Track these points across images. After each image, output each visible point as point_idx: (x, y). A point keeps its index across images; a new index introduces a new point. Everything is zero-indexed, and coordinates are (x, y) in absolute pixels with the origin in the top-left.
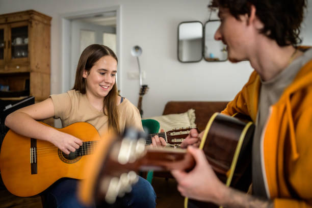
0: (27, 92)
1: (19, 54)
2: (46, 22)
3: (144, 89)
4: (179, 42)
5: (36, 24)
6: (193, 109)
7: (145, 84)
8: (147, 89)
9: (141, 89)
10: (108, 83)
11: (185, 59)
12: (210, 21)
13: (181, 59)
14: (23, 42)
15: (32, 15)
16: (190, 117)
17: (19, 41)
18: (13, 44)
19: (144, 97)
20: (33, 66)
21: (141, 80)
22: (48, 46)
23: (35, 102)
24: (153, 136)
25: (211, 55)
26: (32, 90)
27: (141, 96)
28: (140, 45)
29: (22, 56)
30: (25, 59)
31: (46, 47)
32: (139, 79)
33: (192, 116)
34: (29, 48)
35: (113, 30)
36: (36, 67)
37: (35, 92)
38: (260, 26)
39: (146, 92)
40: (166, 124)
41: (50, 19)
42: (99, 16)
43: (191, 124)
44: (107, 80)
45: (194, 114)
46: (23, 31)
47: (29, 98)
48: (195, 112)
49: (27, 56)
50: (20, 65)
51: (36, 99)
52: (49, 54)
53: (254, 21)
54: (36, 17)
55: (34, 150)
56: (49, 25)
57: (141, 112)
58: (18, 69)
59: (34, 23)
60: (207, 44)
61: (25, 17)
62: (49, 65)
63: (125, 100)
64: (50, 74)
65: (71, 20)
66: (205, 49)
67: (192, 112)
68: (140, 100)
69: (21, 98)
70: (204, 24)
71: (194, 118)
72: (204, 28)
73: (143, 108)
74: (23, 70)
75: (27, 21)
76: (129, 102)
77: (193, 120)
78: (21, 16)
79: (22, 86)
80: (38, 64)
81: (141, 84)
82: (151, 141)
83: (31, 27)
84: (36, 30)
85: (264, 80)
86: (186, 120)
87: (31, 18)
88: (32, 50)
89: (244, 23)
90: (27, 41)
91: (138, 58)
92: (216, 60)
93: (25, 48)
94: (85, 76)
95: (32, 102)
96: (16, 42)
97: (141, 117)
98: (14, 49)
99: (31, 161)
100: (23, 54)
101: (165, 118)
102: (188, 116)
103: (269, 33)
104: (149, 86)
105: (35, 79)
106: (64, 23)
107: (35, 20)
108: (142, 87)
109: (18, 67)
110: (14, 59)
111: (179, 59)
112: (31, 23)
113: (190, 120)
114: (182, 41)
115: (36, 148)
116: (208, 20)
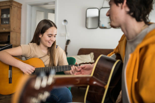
0: (8, 42)
1: (5, 22)
2: (19, 6)
3: (68, 42)
4: (86, 18)
5: (14, 7)
6: (93, 52)
7: (69, 39)
8: (70, 42)
9: (67, 42)
10: (52, 41)
11: (89, 27)
12: (102, 8)
13: (87, 27)
14: (7, 16)
15: (12, 3)
16: (91, 56)
17: (5, 16)
18: (2, 17)
19: (68, 46)
20: (12, 29)
21: (67, 37)
22: (20, 19)
23: (13, 47)
24: (72, 66)
25: (102, 25)
26: (11, 41)
27: (67, 45)
28: (66, 19)
29: (6, 24)
30: (8, 25)
31: (19, 19)
32: (66, 36)
33: (92, 56)
34: (10, 19)
35: (53, 11)
36: (14, 29)
37: (13, 42)
38: (128, 10)
39: (69, 43)
40: (79, 60)
41: (21, 5)
42: (46, 4)
43: (92, 60)
44: (52, 39)
45: (93, 55)
46: (7, 11)
47: (9, 45)
48: (94, 54)
49: (9, 24)
50: (5, 28)
51: (13, 45)
52: (20, 22)
53: (125, 7)
54: (14, 4)
55: (10, 71)
56: (21, 8)
57: (66, 53)
58: (4, 30)
59: (13, 7)
60: (101, 19)
61: (9, 4)
62: (20, 28)
63: (58, 47)
64: (20, 33)
65: (32, 5)
66: (100, 22)
67: (92, 54)
68: (66, 47)
69: (5, 45)
70: (99, 9)
71: (93, 57)
72: (99, 12)
73: (68, 51)
74: (7, 30)
75: (10, 5)
76: (60, 48)
77: (93, 58)
78: (6, 3)
79: (6, 39)
80: (14, 28)
81: (67, 39)
82: (71, 68)
83: (11, 9)
84: (14, 10)
85: (128, 39)
86: (89, 58)
87: (12, 4)
88: (11, 20)
89: (120, 8)
90: (9, 16)
91: (65, 26)
92: (105, 28)
93: (8, 19)
94: (40, 36)
95: (11, 47)
96: (3, 16)
97: (67, 56)
98: (2, 20)
99: (9, 77)
100: (7, 22)
101: (79, 56)
102: (90, 56)
103: (132, 14)
104: (71, 40)
105: (12, 35)
106: (28, 7)
107: (13, 5)
108: (67, 41)
109: (4, 29)
110: (2, 25)
111: (86, 27)
112: (11, 7)
113: (91, 58)
114: (88, 18)
115: (12, 70)
116: (101, 7)
